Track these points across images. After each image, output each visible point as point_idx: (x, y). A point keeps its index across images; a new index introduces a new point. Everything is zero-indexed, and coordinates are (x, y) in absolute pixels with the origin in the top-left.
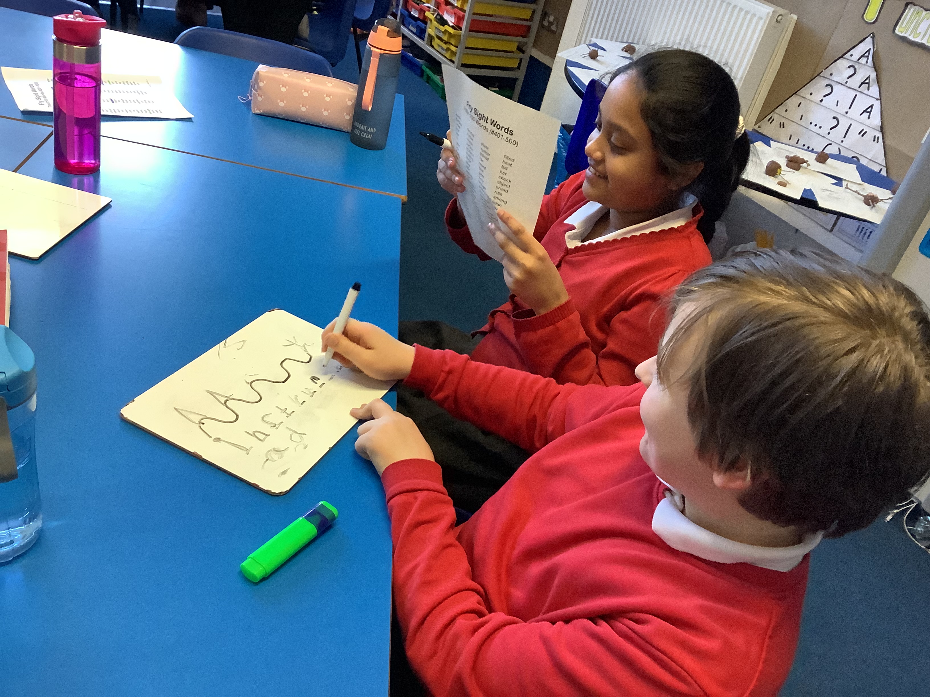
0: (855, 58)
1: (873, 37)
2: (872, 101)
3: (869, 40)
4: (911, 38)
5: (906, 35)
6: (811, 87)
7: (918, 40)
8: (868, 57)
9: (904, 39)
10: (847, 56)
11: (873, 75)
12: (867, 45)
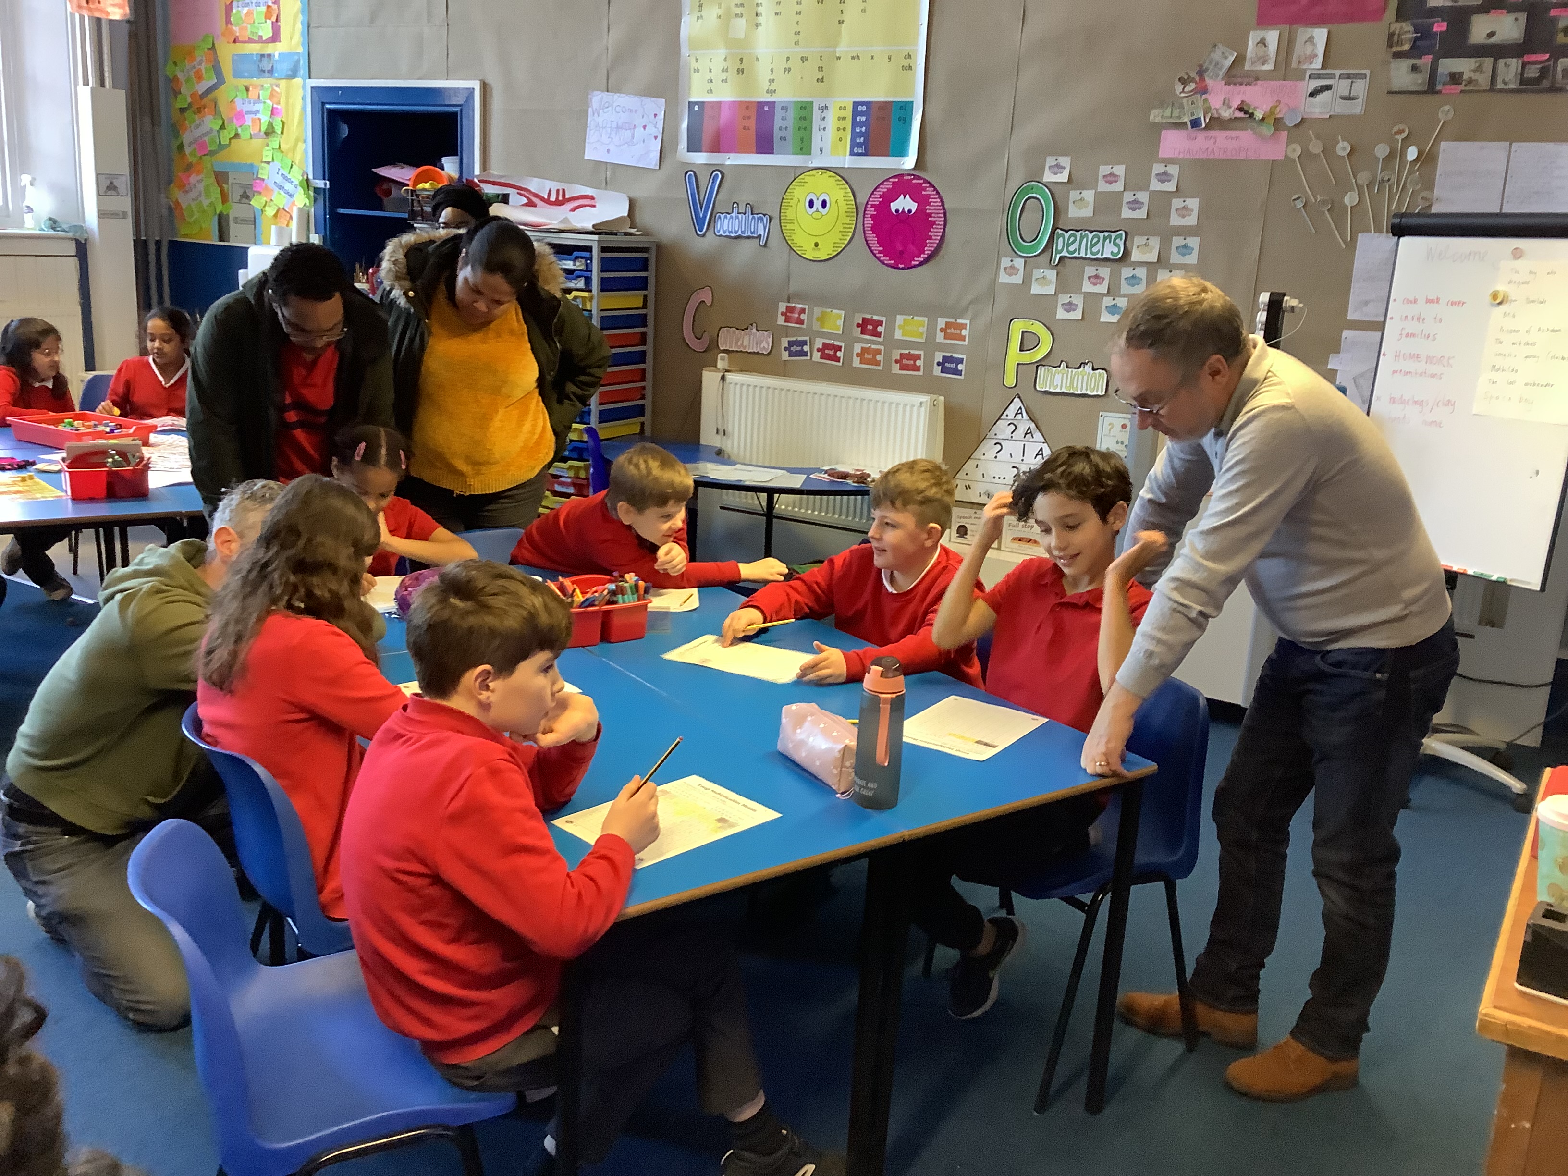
0: (1011, 416)
1: (1019, 397)
2: (1041, 445)
3: (1017, 400)
4: (1052, 390)
5: (1047, 389)
6: (983, 448)
7: (1058, 390)
8: (1021, 413)
9: (1046, 392)
10: (1004, 417)
11: (1033, 426)
12: (1017, 403)
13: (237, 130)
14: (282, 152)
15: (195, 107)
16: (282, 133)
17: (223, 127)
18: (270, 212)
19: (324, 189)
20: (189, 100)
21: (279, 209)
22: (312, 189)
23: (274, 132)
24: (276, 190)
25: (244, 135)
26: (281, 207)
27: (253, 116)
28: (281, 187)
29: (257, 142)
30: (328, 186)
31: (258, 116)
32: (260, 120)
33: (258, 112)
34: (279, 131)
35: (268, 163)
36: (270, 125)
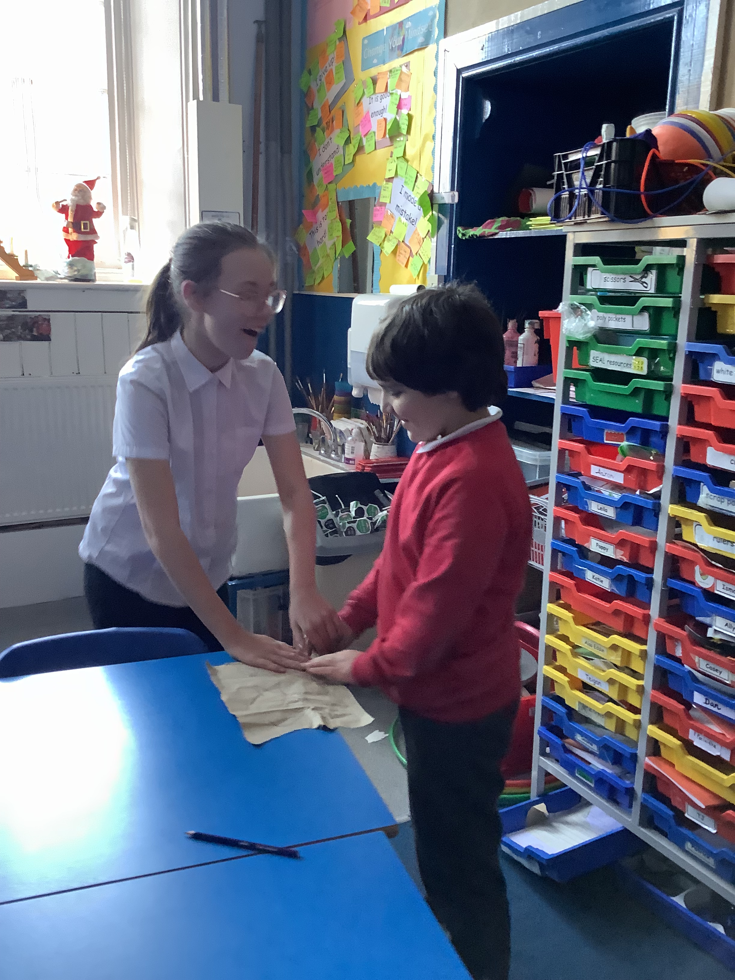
13: (361, 140)
14: (407, 161)
15: (324, 124)
16: (409, 132)
17: (348, 141)
18: (388, 247)
19: (452, 205)
20: (320, 115)
21: (399, 241)
22: (436, 207)
23: (400, 134)
24: (397, 214)
25: (368, 145)
26: (401, 240)
27: (379, 117)
28: (403, 212)
29: (382, 152)
30: (456, 200)
31: (385, 115)
32: (385, 120)
33: (384, 109)
34: (404, 132)
35: (390, 180)
36: (396, 123)
